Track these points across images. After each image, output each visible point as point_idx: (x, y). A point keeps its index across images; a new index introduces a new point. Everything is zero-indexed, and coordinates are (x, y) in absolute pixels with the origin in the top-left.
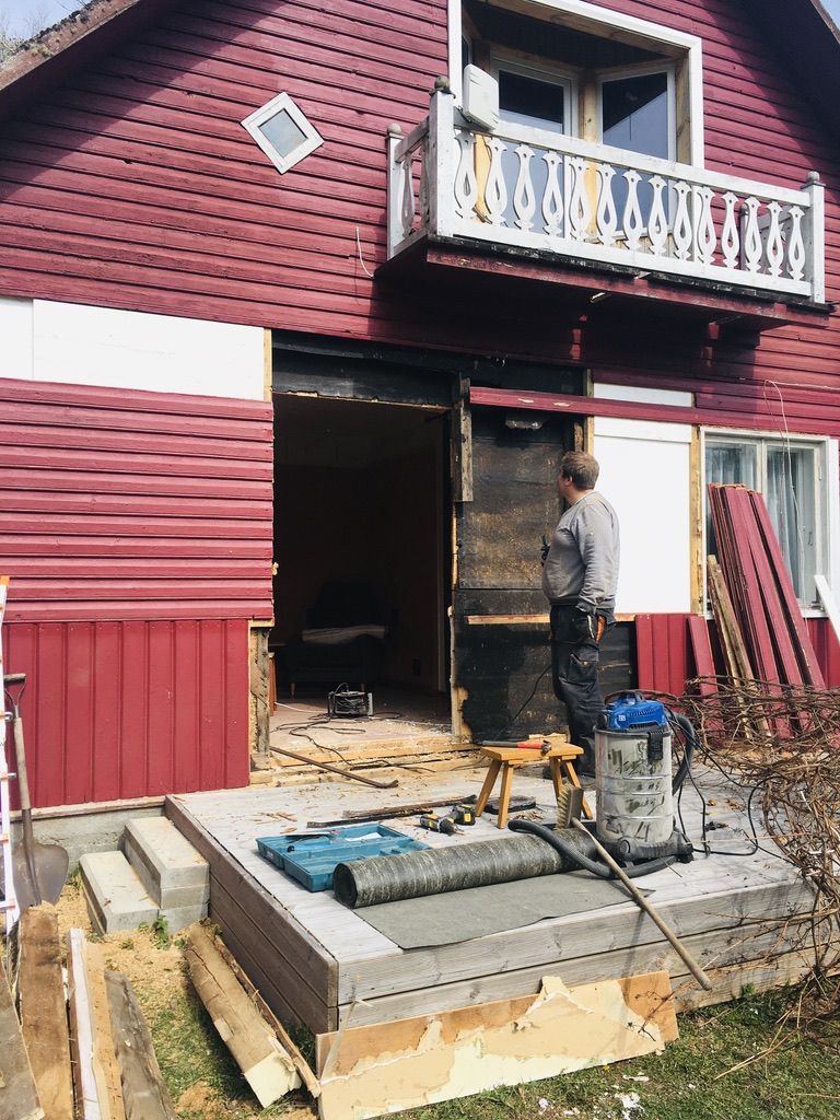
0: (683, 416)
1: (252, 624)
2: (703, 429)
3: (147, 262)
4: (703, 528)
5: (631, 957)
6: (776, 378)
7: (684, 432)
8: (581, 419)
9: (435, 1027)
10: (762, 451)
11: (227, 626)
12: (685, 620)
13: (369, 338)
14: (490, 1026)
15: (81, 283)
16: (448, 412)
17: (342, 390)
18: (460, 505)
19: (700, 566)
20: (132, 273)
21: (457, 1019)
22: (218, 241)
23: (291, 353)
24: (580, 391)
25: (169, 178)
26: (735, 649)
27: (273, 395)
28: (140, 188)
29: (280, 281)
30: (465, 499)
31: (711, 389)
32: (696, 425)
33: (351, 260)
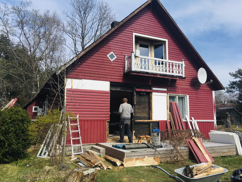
0: (166, 92)
1: (107, 121)
2: (168, 94)
3: (95, 74)
4: (169, 108)
5: (155, 155)
6: (179, 87)
7: (166, 94)
8: (151, 93)
9: (134, 159)
10: (177, 97)
11: (104, 121)
12: (166, 121)
13: (122, 82)
14: (140, 160)
15: (87, 77)
16: (132, 92)
17: (118, 89)
18: (134, 105)
19: (168, 114)
20: (93, 75)
21: (137, 159)
22: (104, 71)
23: (112, 85)
24: (151, 89)
25: (98, 63)
26: (173, 126)
27: (110, 90)
28: (94, 65)
29: (111, 75)
30: (135, 104)
31: (170, 88)
32: (167, 93)
33: (120, 72)
